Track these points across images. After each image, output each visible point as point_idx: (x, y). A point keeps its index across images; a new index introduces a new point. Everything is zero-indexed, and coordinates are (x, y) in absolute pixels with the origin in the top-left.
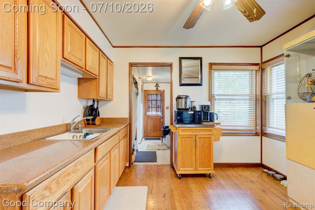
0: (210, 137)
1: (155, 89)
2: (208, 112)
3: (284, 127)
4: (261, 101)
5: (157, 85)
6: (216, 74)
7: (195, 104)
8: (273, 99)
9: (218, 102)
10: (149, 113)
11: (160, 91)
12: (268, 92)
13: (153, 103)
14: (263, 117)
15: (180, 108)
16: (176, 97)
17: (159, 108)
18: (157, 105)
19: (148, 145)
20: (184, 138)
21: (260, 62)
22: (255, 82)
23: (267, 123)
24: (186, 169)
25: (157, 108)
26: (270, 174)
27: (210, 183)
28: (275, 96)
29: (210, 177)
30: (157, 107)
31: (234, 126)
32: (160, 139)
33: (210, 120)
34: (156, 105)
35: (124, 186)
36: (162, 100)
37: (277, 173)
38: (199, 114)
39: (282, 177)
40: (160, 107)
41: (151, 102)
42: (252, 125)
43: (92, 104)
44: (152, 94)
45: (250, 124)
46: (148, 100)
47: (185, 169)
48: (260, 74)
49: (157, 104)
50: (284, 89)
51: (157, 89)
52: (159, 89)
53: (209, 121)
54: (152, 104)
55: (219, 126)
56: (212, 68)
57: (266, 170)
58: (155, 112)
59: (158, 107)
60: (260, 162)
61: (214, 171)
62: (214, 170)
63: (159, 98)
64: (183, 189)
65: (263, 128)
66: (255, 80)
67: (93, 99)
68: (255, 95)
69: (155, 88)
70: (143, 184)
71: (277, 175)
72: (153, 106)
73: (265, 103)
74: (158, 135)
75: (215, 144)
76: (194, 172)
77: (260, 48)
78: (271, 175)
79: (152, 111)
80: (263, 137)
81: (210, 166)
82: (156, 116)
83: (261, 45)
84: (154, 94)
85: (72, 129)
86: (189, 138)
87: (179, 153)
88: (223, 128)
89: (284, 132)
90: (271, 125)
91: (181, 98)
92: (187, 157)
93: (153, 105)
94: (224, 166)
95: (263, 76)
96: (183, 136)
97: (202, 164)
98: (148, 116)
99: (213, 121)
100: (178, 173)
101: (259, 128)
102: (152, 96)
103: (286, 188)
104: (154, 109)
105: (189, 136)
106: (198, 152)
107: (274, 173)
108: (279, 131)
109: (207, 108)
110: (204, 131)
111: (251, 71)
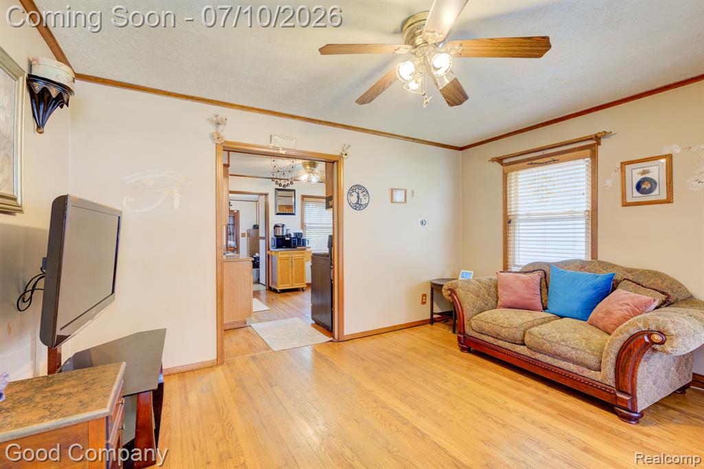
0: (303, 259)
2: (301, 239)
6: (307, 205)
7: (290, 231)
9: (309, 229)
11: (233, 211)
15: (277, 235)
16: (274, 225)
17: (232, 236)
25: (229, 236)
29: (303, 290)
36: (236, 224)
38: (294, 240)
40: (233, 233)
47: (284, 286)
53: (301, 245)
55: (310, 249)
56: (303, 200)
76: (291, 287)
81: (303, 282)
86: (286, 260)
92: (285, 275)
96: (281, 259)
99: (305, 246)
100: (278, 290)
105: (287, 258)
106: (294, 271)
109: (300, 235)
110: (299, 253)
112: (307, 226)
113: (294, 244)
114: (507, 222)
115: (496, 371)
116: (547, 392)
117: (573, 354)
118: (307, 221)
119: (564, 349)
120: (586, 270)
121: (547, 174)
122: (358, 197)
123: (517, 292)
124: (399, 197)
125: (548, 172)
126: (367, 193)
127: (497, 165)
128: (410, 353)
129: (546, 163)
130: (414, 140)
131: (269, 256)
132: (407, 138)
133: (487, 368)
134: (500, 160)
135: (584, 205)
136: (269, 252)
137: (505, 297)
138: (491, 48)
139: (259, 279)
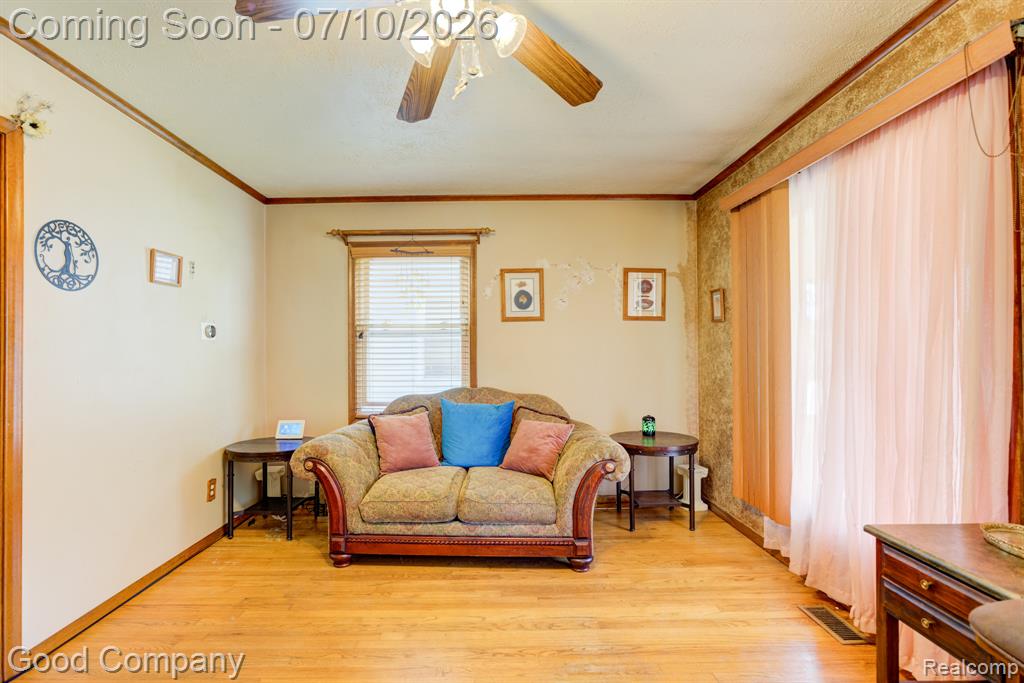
114: (355, 335)
115: (420, 577)
116: (499, 577)
117: (528, 512)
119: (517, 508)
120: (476, 401)
121: (417, 270)
122: (68, 254)
123: (409, 444)
124: (165, 269)
125: (419, 266)
126: (93, 248)
127: (338, 243)
128: (248, 613)
129: (417, 254)
130: (196, 155)
132: (185, 147)
133: (402, 577)
134: (344, 236)
135: (457, 316)
137: (394, 455)
138: (555, 68)
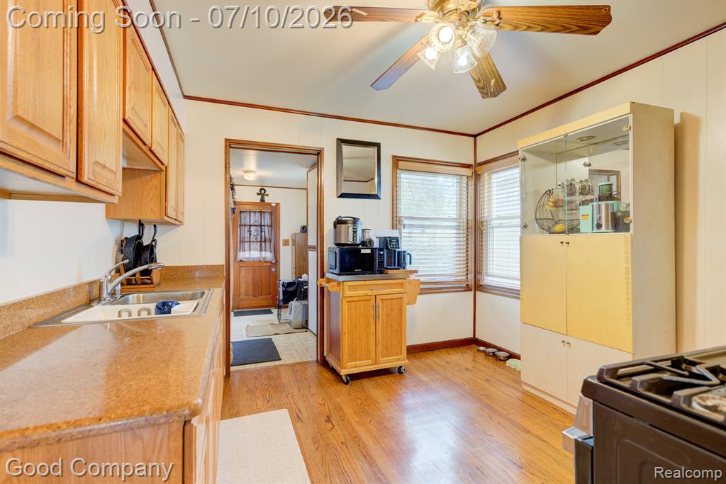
0: (401, 298)
1: (259, 201)
2: (395, 251)
3: (518, 274)
4: (475, 230)
5: (262, 192)
6: (405, 178)
7: (370, 234)
8: (493, 228)
9: (410, 231)
10: (244, 255)
11: (270, 204)
12: (486, 215)
13: (252, 232)
14: (478, 258)
15: (343, 242)
16: (334, 220)
17: (268, 244)
18: (261, 236)
19: (248, 326)
20: (353, 303)
21: (472, 163)
22: (465, 197)
23: (484, 267)
24: (358, 362)
25: (263, 244)
26: (489, 353)
27: (403, 382)
28: (495, 223)
29: (400, 372)
30: (263, 241)
31: (435, 275)
32: (270, 312)
33: (398, 266)
34: (259, 237)
35: (231, 418)
36: (275, 225)
37: (500, 350)
38: (380, 255)
39: (506, 354)
40: (270, 239)
41: (247, 229)
42: (461, 272)
43: (137, 233)
44: (250, 212)
45: (458, 270)
46: (241, 225)
47: (356, 363)
48: (473, 182)
49: (263, 233)
50: (519, 211)
51: (262, 200)
52: (267, 200)
53: (396, 267)
54: (250, 234)
55: (416, 276)
56: (397, 165)
57: (482, 348)
58: (259, 253)
59: (265, 241)
60: (471, 336)
61: (407, 361)
62: (408, 358)
63: (267, 220)
64: (360, 402)
65: (478, 276)
66: (465, 193)
67: (140, 221)
68: (465, 220)
69: (258, 199)
70: (274, 406)
71: (499, 353)
72: (253, 238)
73: (482, 234)
74: (265, 303)
75: (410, 310)
76: (373, 366)
77: (473, 138)
78: (491, 354)
79: (250, 250)
80: (477, 292)
81: (401, 353)
82: (260, 261)
83: (475, 133)
84: (255, 212)
85: (105, 295)
86: (363, 302)
87: (345, 334)
88: (423, 279)
89: (519, 282)
90: (490, 271)
91: (345, 222)
92: (360, 339)
93: (252, 236)
94: (417, 351)
95: (478, 188)
96: (351, 299)
97: (387, 350)
98: (241, 261)
99: (404, 268)
100: (343, 372)
101: (471, 276)
102: (250, 215)
103: (519, 372)
104: (256, 246)
105: (364, 298)
106: (379, 327)
107: (495, 350)
108: (510, 281)
109: (394, 243)
110: (391, 286)
111: (458, 177)
112: (406, 222)
113: (381, 263)
118: (403, 212)
131: (322, 289)
136: (323, 282)
139: (307, 322)
